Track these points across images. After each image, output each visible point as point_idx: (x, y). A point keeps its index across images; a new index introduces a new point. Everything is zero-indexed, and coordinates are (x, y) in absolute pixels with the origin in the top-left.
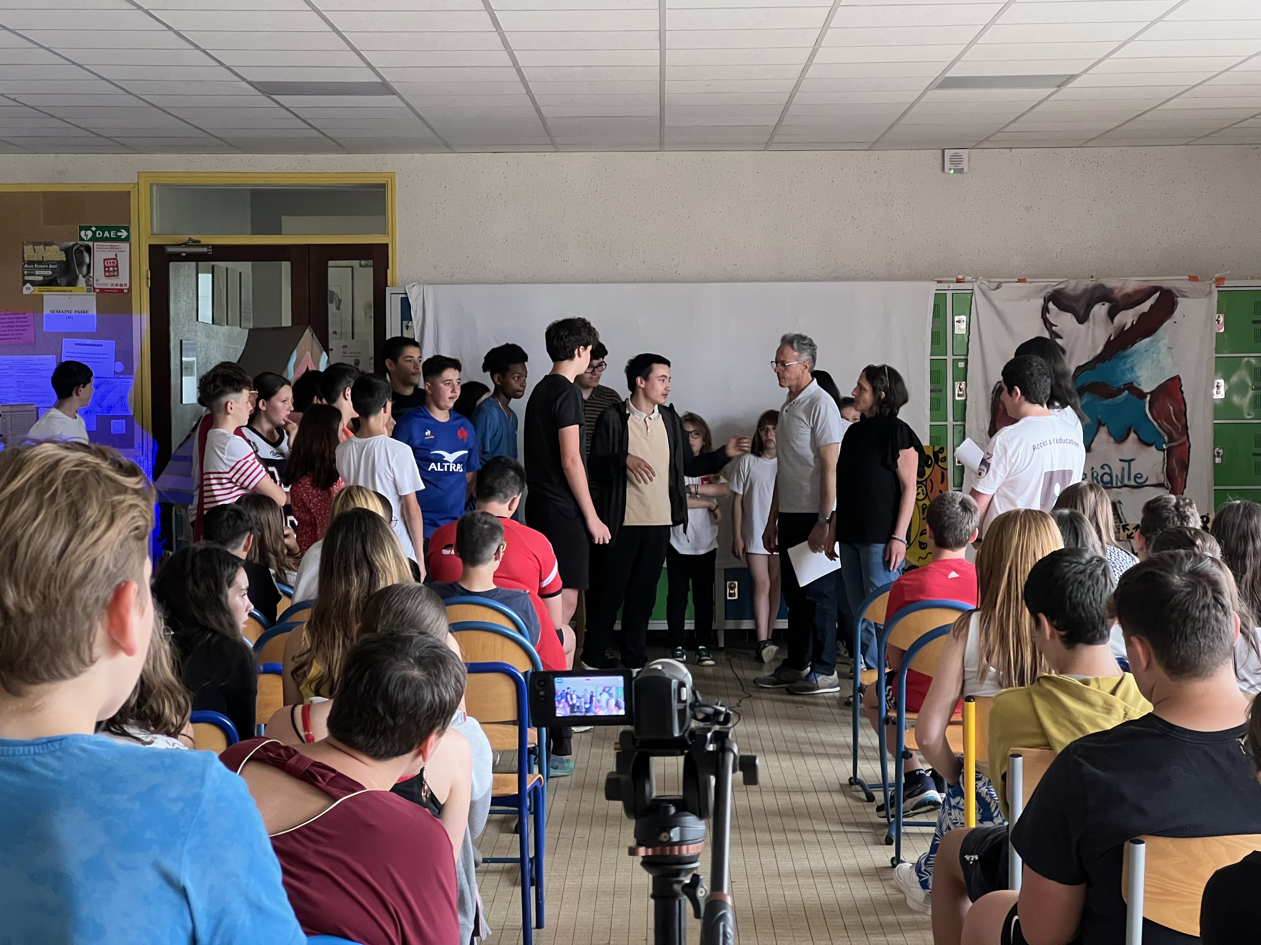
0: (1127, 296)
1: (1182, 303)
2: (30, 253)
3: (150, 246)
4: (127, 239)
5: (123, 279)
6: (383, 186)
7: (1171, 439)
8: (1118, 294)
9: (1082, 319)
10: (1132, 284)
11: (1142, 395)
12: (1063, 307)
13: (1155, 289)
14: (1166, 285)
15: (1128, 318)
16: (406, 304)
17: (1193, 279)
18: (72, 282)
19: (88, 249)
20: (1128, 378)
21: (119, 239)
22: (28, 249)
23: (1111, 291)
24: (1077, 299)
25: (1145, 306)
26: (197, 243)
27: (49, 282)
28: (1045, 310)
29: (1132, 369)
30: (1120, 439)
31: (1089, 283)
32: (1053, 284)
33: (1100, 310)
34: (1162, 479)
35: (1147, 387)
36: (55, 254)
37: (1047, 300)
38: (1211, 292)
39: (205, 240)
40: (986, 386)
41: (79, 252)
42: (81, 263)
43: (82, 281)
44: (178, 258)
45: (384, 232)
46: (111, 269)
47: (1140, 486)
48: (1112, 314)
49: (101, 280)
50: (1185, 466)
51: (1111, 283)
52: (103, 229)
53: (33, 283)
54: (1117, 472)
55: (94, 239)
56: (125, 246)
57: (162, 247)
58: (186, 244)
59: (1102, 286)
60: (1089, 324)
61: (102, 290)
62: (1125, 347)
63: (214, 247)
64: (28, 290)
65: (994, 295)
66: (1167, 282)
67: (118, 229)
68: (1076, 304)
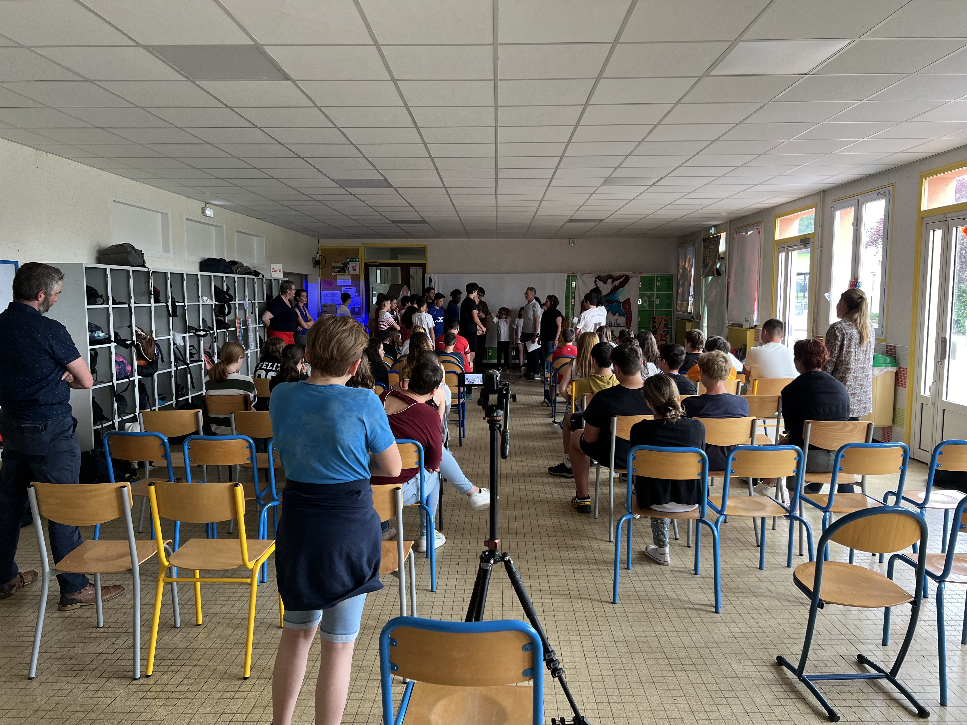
1: (631, 280)
2: (334, 264)
3: (365, 263)
4: (358, 261)
5: (357, 271)
6: (424, 248)
7: (627, 314)
8: (614, 277)
9: (605, 283)
10: (618, 274)
11: (620, 303)
12: (600, 280)
13: (624, 275)
14: (627, 274)
15: (617, 283)
16: (430, 279)
17: (634, 273)
18: (345, 272)
19: (348, 264)
20: (617, 298)
21: (356, 261)
22: (333, 263)
24: (603, 278)
25: (621, 280)
26: (376, 262)
27: (339, 272)
28: (595, 281)
29: (617, 296)
30: (614, 314)
31: (607, 274)
32: (598, 274)
33: (610, 281)
34: (625, 325)
35: (621, 301)
36: (340, 265)
37: (596, 278)
38: (638, 277)
39: (379, 261)
40: (580, 300)
41: (346, 264)
42: (347, 267)
43: (347, 272)
44: (371, 266)
45: (425, 260)
46: (355, 269)
47: (619, 326)
48: (613, 282)
49: (352, 272)
50: (630, 321)
51: (612, 274)
52: (352, 258)
53: (335, 272)
54: (613, 323)
55: (350, 261)
56: (358, 263)
57: (367, 263)
58: (373, 263)
59: (610, 275)
60: (607, 284)
61: (352, 274)
62: (616, 291)
63: (381, 263)
64: (333, 274)
65: (583, 277)
66: (627, 273)
67: (356, 258)
68: (603, 279)
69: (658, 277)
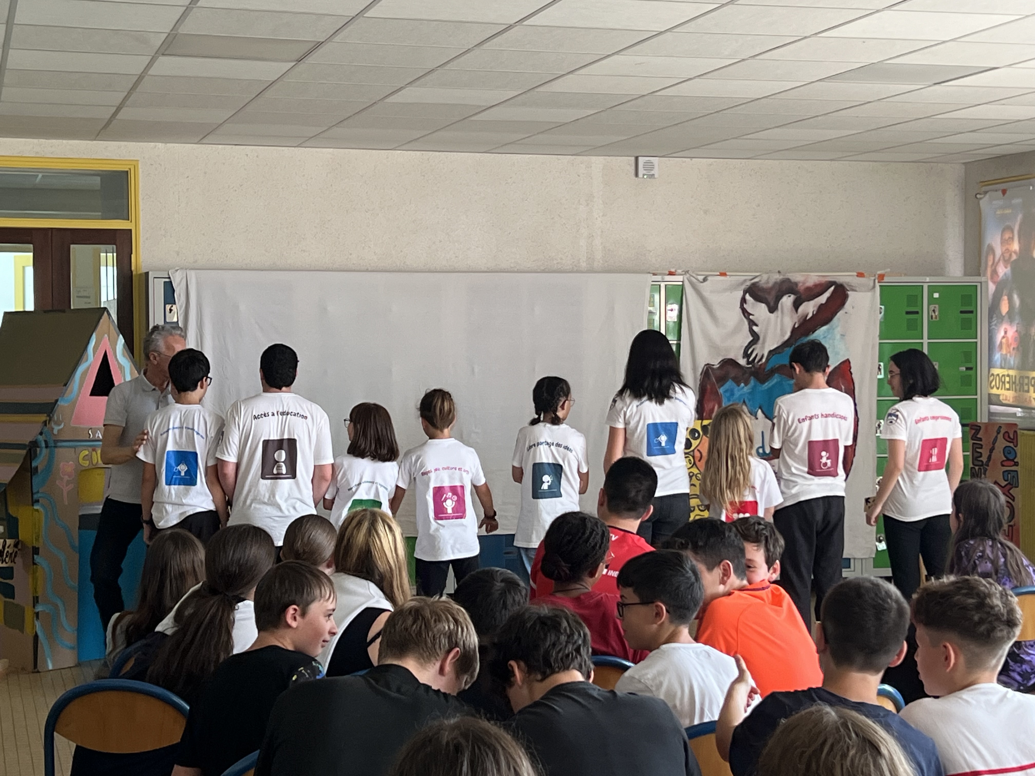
0: (808, 289)
1: (852, 296)
6: (126, 173)
8: (801, 288)
9: (772, 309)
10: (812, 279)
12: (758, 298)
13: (831, 284)
14: (840, 280)
15: (809, 308)
16: (169, 289)
17: (860, 275)
23: (796, 284)
24: (768, 291)
25: (823, 299)
28: (743, 301)
31: (777, 277)
32: (747, 278)
33: (787, 301)
37: (745, 292)
38: (874, 287)
40: (694, 368)
45: (127, 218)
48: (796, 305)
51: (797, 277)
59: (788, 280)
60: (778, 313)
62: (808, 334)
65: (702, 287)
66: (842, 277)
68: (769, 295)
69: (932, 289)
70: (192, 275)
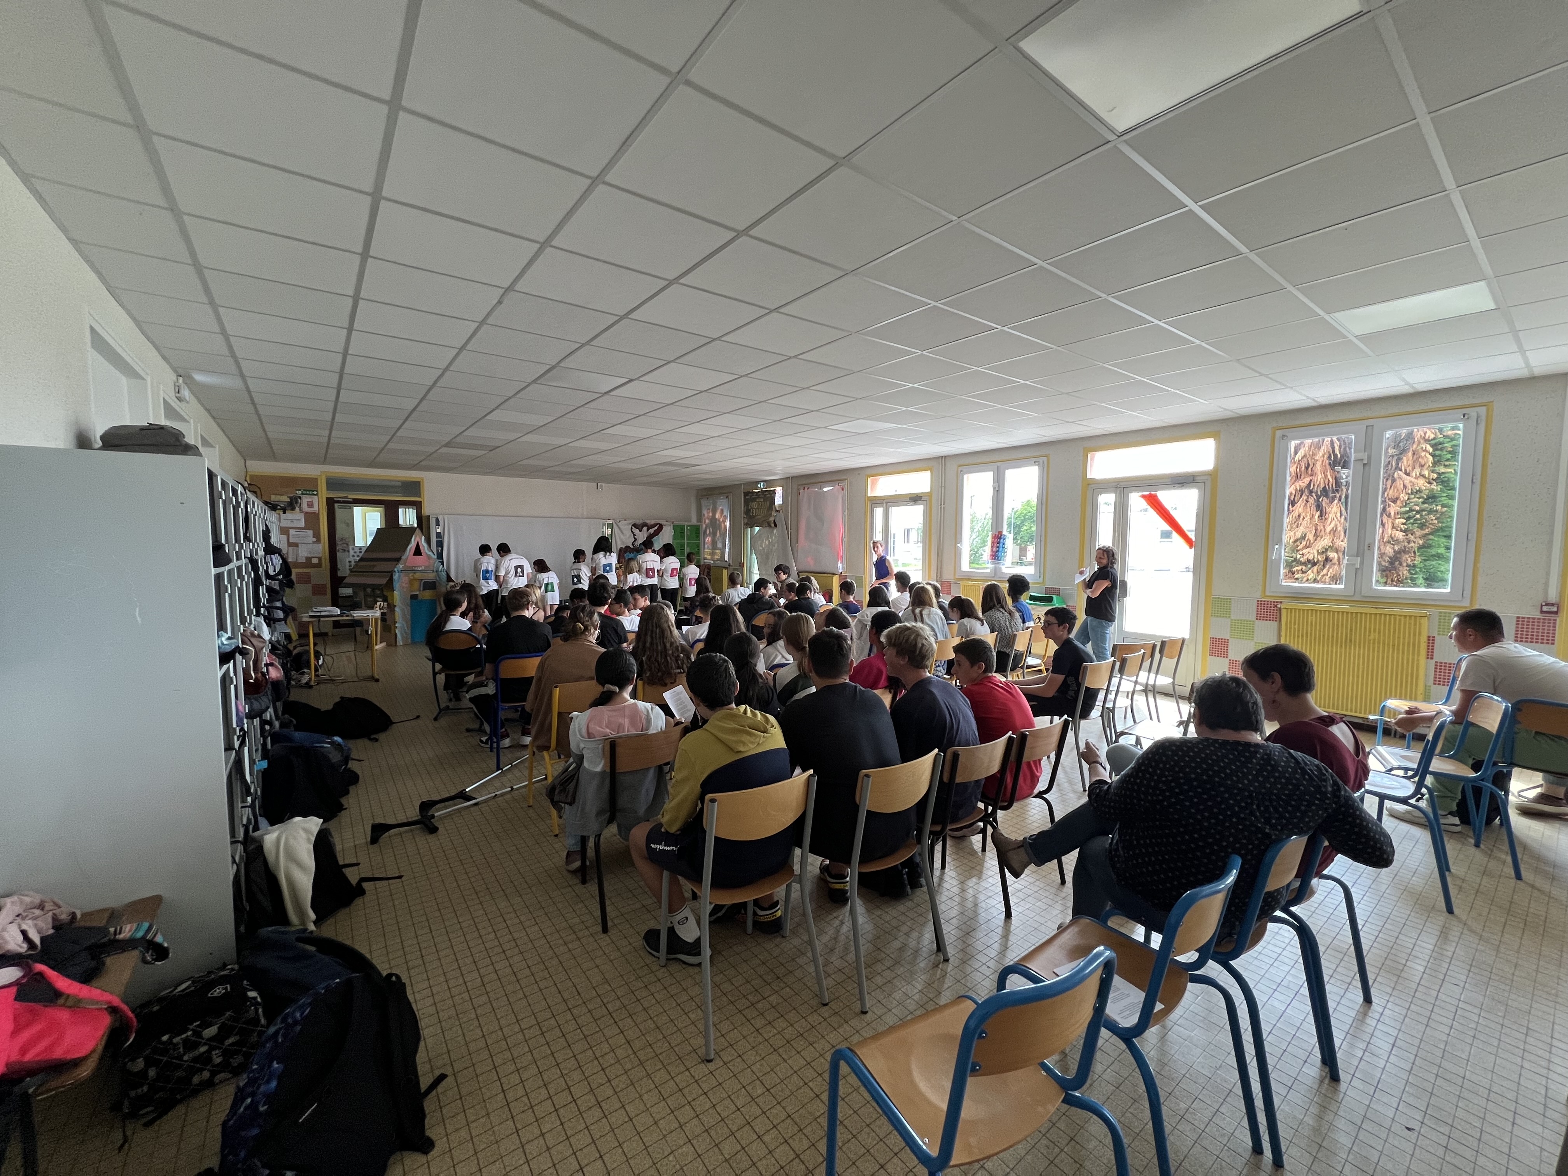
0: (651, 525)
1: (664, 528)
3: (328, 499)
4: (317, 495)
5: (315, 509)
6: (418, 482)
9: (641, 531)
10: (652, 522)
12: (636, 527)
13: (658, 524)
15: (652, 531)
16: (437, 521)
18: (293, 509)
19: (300, 498)
21: (313, 495)
23: (648, 523)
24: (639, 525)
25: (655, 528)
27: (283, 509)
28: (632, 528)
31: (641, 522)
32: (633, 521)
33: (645, 529)
36: (285, 499)
38: (668, 523)
39: (350, 496)
41: (296, 499)
42: (297, 503)
43: (297, 509)
44: (341, 502)
45: (420, 497)
46: (310, 505)
48: (647, 530)
49: (306, 509)
52: (306, 491)
55: (302, 494)
56: (316, 497)
57: (332, 499)
58: (342, 497)
59: (645, 522)
61: (307, 513)
62: (651, 539)
63: (354, 499)
65: (619, 524)
66: (661, 522)
67: (312, 491)
68: (639, 527)
69: (687, 526)
70: (446, 517)
